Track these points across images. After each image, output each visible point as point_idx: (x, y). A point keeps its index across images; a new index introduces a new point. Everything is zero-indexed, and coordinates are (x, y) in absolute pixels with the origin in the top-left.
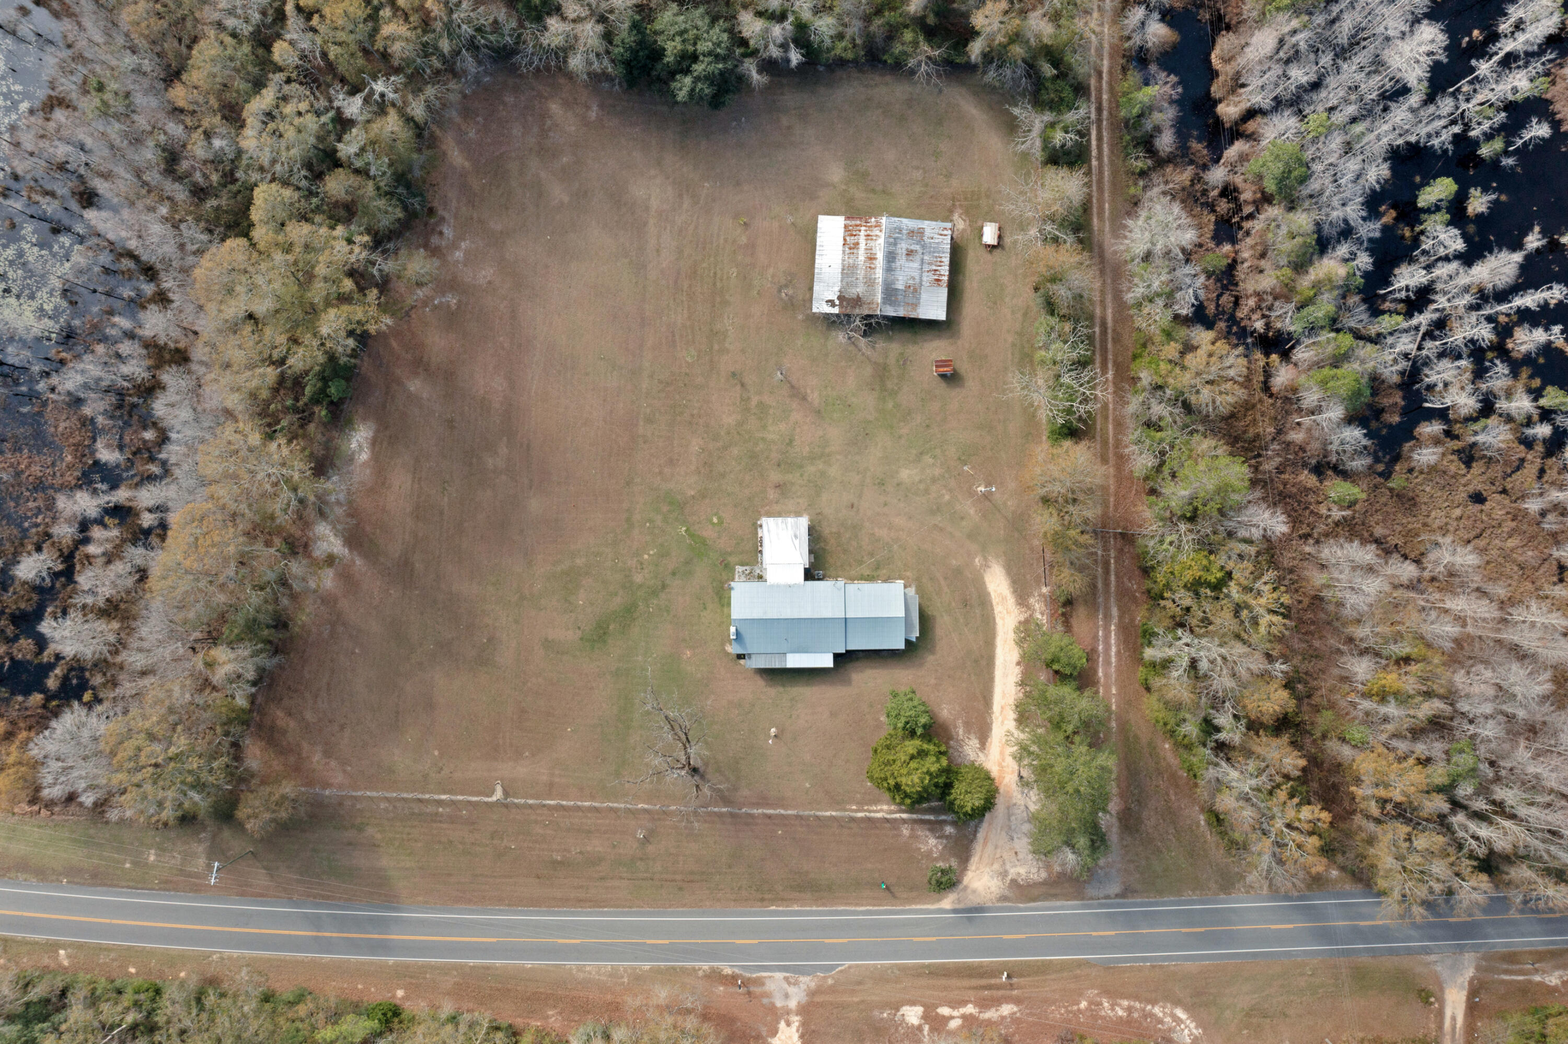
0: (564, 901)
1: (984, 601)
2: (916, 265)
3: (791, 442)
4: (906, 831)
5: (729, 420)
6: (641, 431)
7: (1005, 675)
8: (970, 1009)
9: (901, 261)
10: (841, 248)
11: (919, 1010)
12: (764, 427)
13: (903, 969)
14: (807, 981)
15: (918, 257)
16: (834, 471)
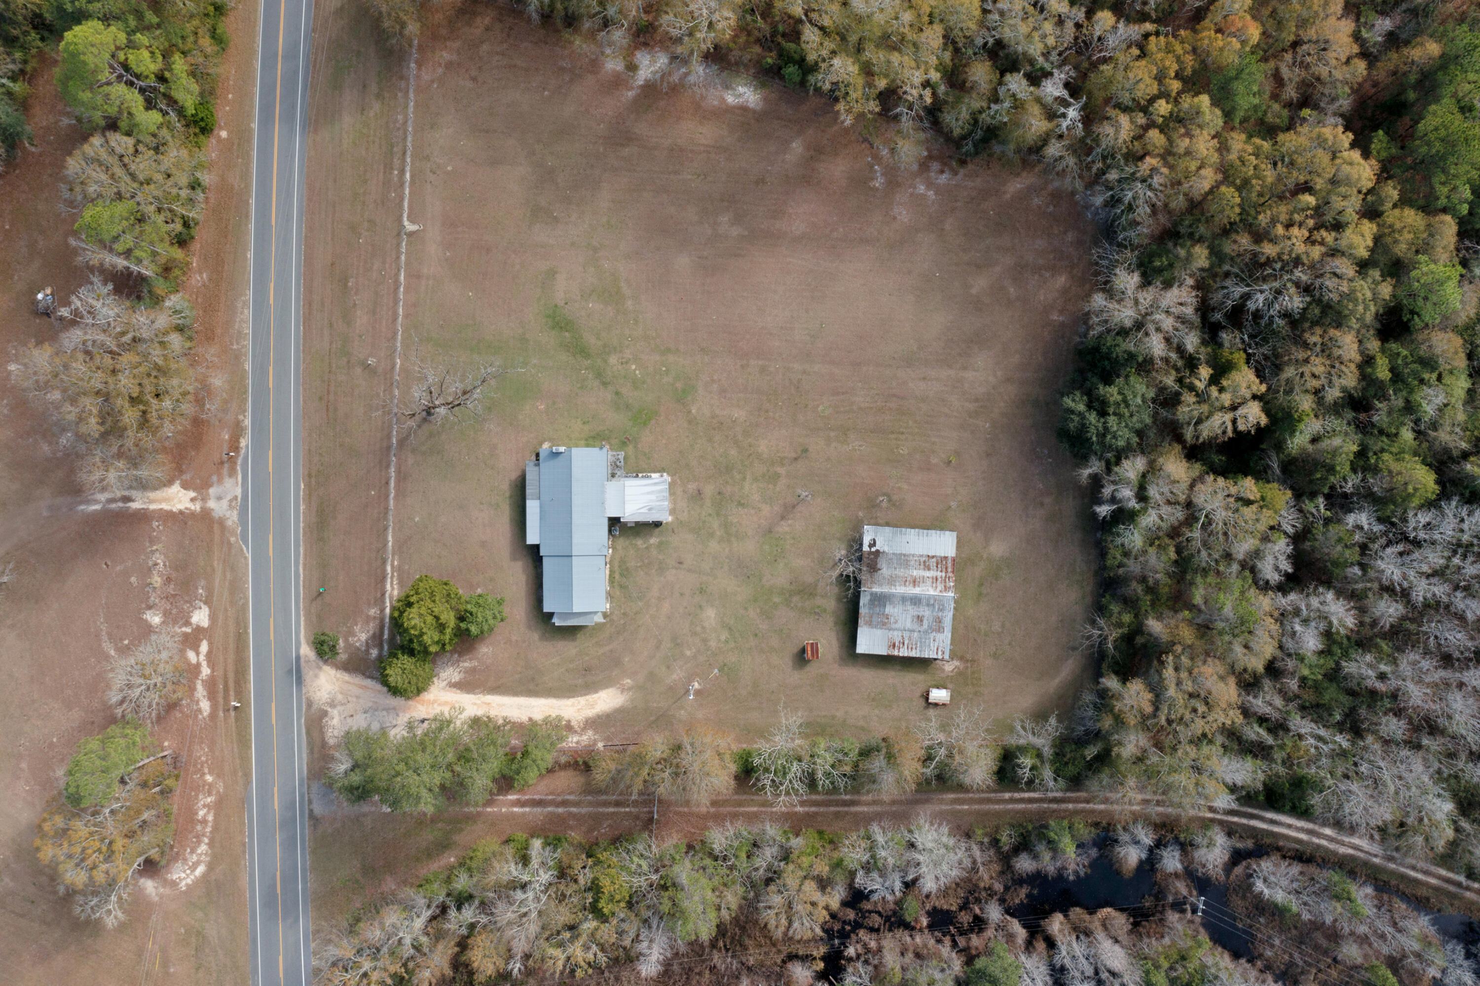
0: (309, 290)
1: (589, 687)
2: (909, 625)
3: (740, 504)
4: (373, 612)
5: (762, 447)
6: (753, 362)
7: (519, 707)
8: (206, 671)
9: (913, 611)
10: (925, 553)
11: (205, 623)
12: (756, 480)
13: (244, 608)
14: (232, 518)
15: (916, 627)
16: (714, 545)
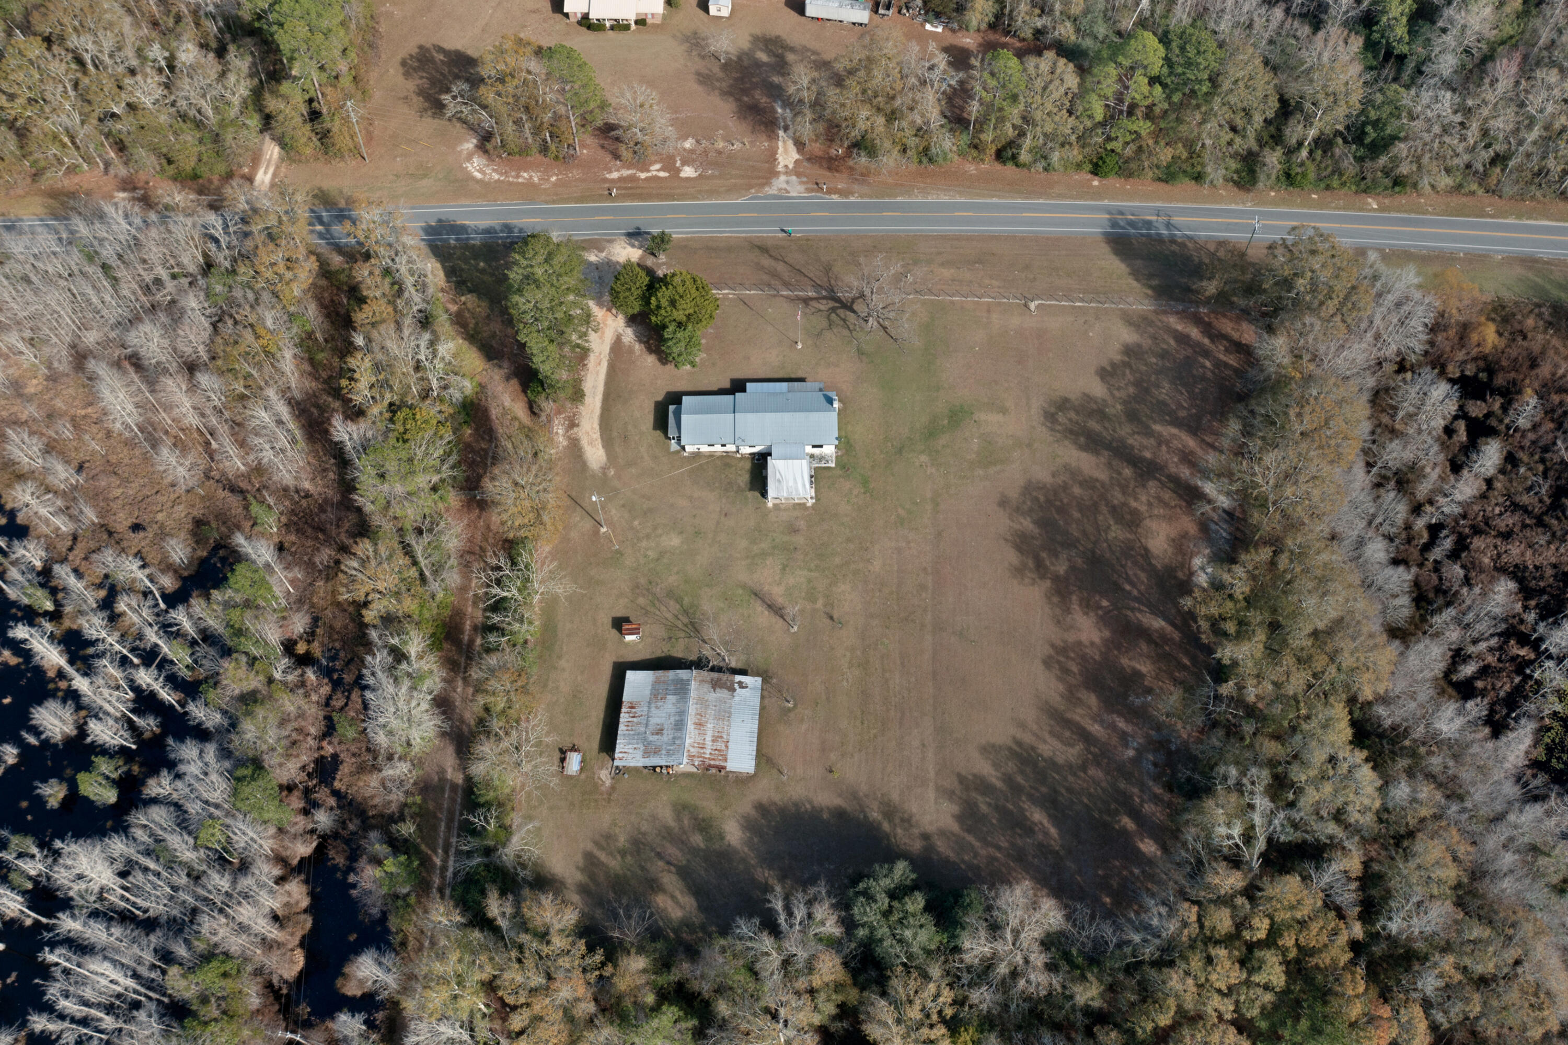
0: (969, 239)
1: (608, 442)
2: (653, 721)
3: (784, 568)
5: (844, 588)
6: (930, 578)
7: (595, 387)
8: (643, 175)
9: (669, 723)
10: (732, 739)
11: (683, 175)
12: (809, 581)
13: (694, 198)
14: (772, 190)
15: (651, 728)
16: (744, 543)
